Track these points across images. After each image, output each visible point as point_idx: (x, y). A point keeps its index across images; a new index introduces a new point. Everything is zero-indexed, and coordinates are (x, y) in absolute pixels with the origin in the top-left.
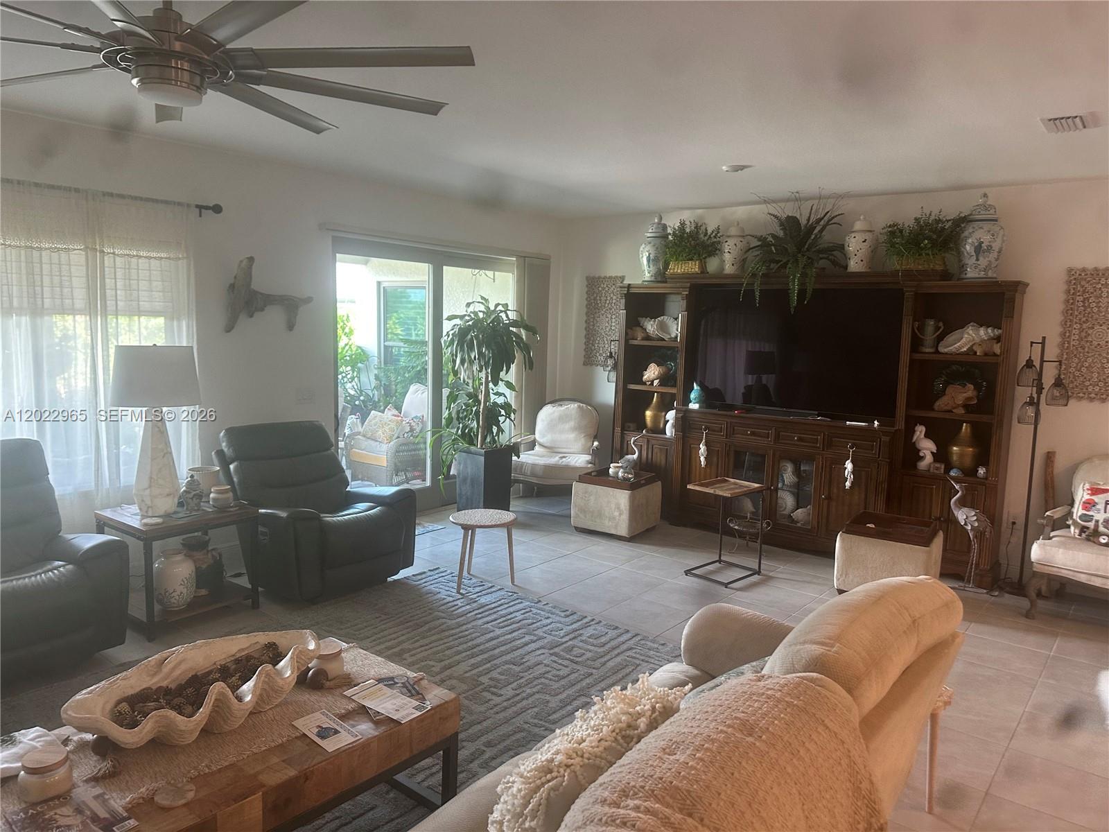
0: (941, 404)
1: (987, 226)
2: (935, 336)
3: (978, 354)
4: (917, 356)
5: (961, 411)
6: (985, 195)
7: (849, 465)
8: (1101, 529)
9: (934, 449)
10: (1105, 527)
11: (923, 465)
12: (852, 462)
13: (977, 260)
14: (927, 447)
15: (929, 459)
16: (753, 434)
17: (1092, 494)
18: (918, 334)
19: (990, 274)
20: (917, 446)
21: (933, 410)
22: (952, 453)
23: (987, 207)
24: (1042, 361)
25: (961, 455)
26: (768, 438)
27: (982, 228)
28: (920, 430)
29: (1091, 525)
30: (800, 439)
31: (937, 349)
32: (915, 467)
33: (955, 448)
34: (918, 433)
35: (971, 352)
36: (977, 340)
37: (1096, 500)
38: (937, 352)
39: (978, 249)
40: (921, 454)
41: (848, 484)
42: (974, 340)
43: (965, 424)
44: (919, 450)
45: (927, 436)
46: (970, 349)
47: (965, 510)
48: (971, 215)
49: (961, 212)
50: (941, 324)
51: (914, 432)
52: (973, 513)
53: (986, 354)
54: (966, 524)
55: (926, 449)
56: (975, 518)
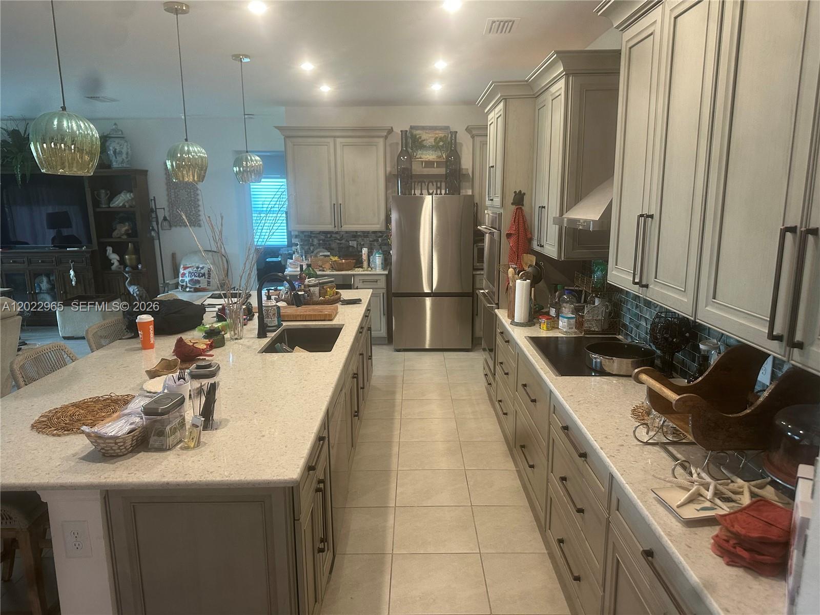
0: (115, 234)
1: (117, 140)
2: (107, 197)
3: (127, 207)
4: (98, 210)
5: (125, 237)
6: (115, 124)
7: (72, 272)
8: (188, 285)
9: (118, 258)
10: (190, 284)
11: (114, 267)
12: (74, 270)
13: (116, 158)
14: (114, 258)
15: (116, 264)
16: (14, 262)
17: (184, 270)
18: (97, 197)
19: (125, 165)
20: (109, 257)
21: (112, 237)
22: (126, 259)
23: (116, 130)
24: (156, 209)
25: (130, 259)
26: (24, 263)
27: (114, 142)
28: (109, 250)
29: (184, 284)
30: (42, 262)
31: (109, 205)
32: (111, 269)
33: (127, 257)
34: (108, 251)
35: (124, 206)
36: (126, 199)
37: (185, 272)
38: (109, 207)
39: (115, 152)
40: (112, 262)
41: (73, 283)
42: (124, 200)
43: (130, 244)
44: (111, 260)
45: (113, 252)
46: (124, 204)
47: (133, 287)
48: (110, 134)
49: (104, 133)
50: (108, 192)
51: (106, 250)
52: (136, 288)
53: (131, 207)
54: (133, 293)
55: (114, 259)
56: (137, 290)
